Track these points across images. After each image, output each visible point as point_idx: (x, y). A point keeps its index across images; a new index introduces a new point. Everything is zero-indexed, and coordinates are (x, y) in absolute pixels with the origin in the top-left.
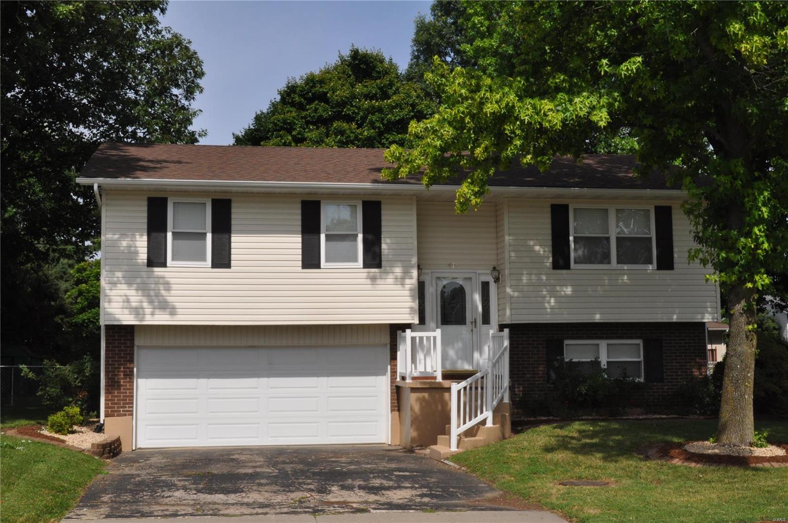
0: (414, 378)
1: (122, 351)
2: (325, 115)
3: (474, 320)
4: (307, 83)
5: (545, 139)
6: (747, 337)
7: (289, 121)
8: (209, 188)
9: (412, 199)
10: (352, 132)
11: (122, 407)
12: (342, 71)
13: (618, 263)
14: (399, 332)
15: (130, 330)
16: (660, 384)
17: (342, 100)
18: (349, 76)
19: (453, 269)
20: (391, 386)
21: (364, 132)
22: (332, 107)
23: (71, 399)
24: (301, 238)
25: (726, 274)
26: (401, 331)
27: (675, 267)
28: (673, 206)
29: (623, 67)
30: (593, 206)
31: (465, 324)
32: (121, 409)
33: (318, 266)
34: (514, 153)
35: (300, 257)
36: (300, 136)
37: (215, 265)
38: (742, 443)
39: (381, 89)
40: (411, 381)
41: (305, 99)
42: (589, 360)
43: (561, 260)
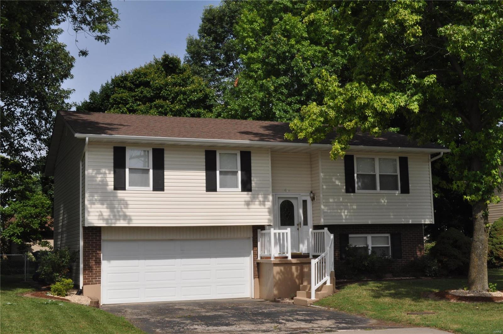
0: (275, 258)
1: (94, 243)
2: (148, 95)
3: (299, 223)
4: (135, 75)
5: (379, 118)
6: (485, 231)
7: (124, 98)
8: (154, 141)
9: (268, 150)
10: (168, 107)
11: (94, 279)
12: (157, 68)
13: (381, 189)
14: (259, 230)
15: (98, 230)
16: (400, 260)
17: (160, 86)
18: (162, 72)
19: (287, 192)
20: (254, 263)
21: (176, 106)
22: (153, 90)
23: (58, 274)
24: (205, 173)
25: (476, 196)
26: (260, 230)
27: (410, 192)
28: (408, 157)
29: (426, 79)
30: (366, 156)
31: (294, 225)
32: (94, 280)
33: (215, 190)
34: (369, 126)
35: (205, 185)
36: (131, 108)
37: (155, 189)
38: (483, 290)
39: (183, 80)
40: (274, 260)
41: (134, 85)
42: (362, 246)
43: (350, 188)
